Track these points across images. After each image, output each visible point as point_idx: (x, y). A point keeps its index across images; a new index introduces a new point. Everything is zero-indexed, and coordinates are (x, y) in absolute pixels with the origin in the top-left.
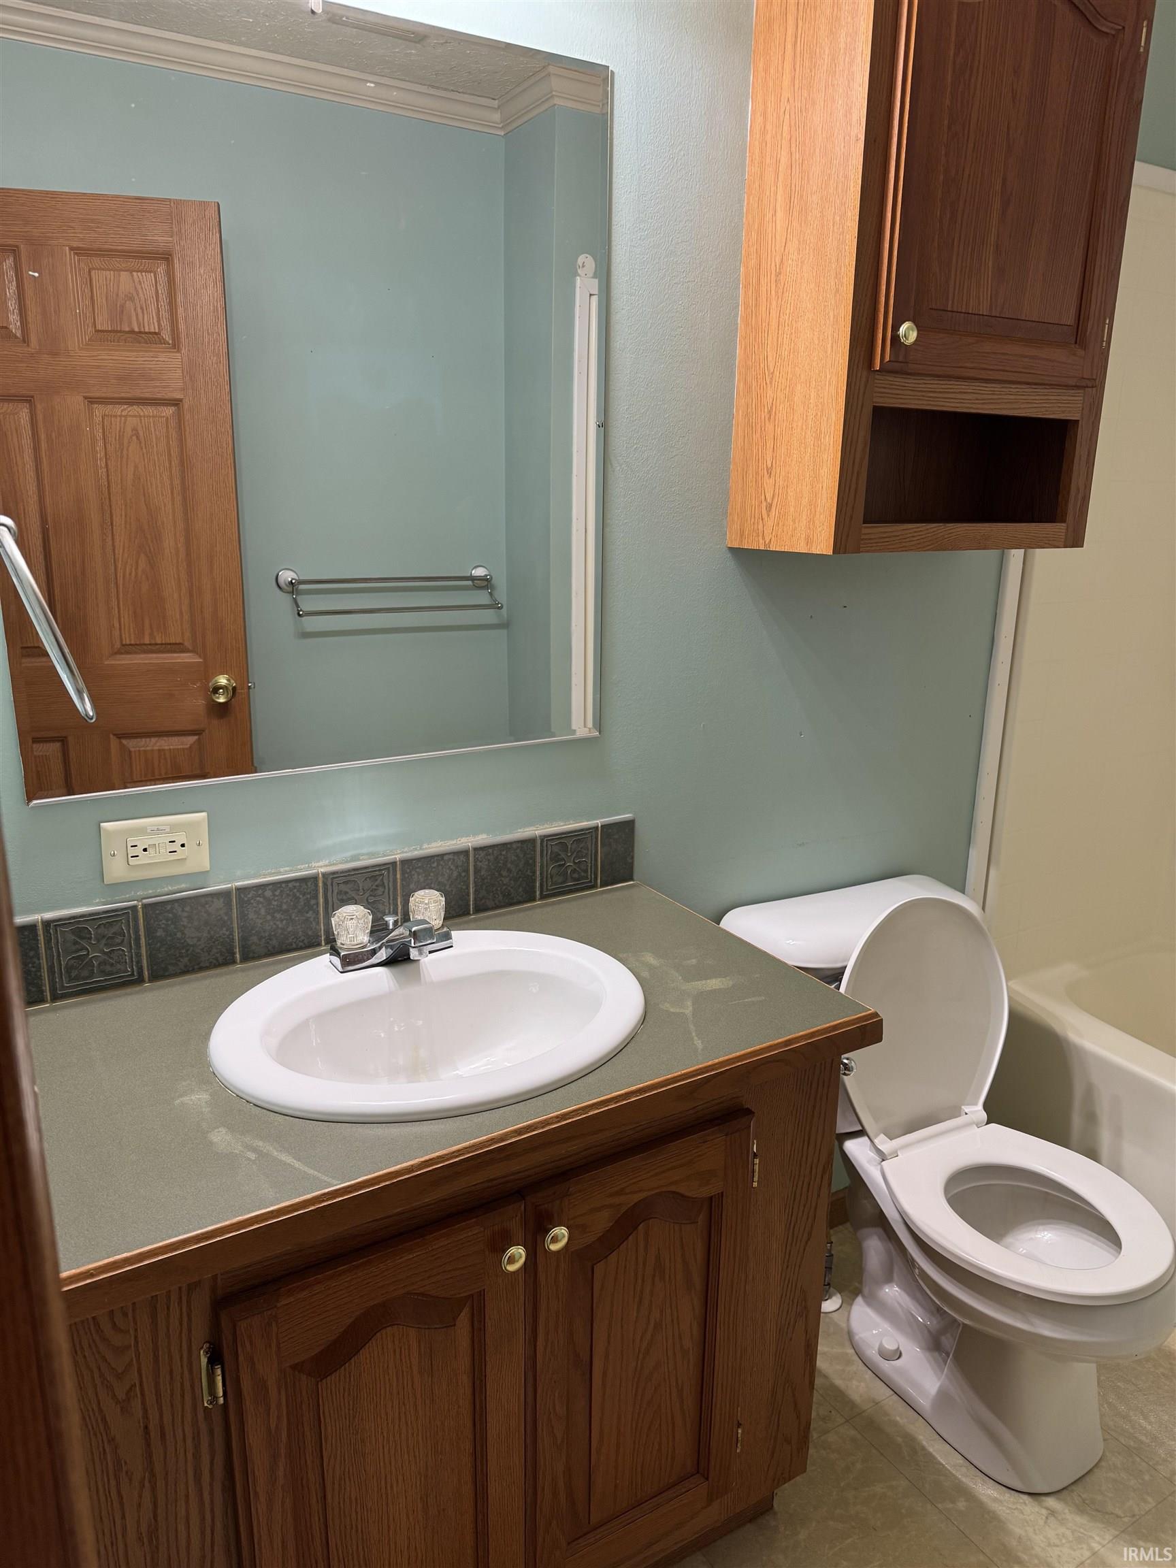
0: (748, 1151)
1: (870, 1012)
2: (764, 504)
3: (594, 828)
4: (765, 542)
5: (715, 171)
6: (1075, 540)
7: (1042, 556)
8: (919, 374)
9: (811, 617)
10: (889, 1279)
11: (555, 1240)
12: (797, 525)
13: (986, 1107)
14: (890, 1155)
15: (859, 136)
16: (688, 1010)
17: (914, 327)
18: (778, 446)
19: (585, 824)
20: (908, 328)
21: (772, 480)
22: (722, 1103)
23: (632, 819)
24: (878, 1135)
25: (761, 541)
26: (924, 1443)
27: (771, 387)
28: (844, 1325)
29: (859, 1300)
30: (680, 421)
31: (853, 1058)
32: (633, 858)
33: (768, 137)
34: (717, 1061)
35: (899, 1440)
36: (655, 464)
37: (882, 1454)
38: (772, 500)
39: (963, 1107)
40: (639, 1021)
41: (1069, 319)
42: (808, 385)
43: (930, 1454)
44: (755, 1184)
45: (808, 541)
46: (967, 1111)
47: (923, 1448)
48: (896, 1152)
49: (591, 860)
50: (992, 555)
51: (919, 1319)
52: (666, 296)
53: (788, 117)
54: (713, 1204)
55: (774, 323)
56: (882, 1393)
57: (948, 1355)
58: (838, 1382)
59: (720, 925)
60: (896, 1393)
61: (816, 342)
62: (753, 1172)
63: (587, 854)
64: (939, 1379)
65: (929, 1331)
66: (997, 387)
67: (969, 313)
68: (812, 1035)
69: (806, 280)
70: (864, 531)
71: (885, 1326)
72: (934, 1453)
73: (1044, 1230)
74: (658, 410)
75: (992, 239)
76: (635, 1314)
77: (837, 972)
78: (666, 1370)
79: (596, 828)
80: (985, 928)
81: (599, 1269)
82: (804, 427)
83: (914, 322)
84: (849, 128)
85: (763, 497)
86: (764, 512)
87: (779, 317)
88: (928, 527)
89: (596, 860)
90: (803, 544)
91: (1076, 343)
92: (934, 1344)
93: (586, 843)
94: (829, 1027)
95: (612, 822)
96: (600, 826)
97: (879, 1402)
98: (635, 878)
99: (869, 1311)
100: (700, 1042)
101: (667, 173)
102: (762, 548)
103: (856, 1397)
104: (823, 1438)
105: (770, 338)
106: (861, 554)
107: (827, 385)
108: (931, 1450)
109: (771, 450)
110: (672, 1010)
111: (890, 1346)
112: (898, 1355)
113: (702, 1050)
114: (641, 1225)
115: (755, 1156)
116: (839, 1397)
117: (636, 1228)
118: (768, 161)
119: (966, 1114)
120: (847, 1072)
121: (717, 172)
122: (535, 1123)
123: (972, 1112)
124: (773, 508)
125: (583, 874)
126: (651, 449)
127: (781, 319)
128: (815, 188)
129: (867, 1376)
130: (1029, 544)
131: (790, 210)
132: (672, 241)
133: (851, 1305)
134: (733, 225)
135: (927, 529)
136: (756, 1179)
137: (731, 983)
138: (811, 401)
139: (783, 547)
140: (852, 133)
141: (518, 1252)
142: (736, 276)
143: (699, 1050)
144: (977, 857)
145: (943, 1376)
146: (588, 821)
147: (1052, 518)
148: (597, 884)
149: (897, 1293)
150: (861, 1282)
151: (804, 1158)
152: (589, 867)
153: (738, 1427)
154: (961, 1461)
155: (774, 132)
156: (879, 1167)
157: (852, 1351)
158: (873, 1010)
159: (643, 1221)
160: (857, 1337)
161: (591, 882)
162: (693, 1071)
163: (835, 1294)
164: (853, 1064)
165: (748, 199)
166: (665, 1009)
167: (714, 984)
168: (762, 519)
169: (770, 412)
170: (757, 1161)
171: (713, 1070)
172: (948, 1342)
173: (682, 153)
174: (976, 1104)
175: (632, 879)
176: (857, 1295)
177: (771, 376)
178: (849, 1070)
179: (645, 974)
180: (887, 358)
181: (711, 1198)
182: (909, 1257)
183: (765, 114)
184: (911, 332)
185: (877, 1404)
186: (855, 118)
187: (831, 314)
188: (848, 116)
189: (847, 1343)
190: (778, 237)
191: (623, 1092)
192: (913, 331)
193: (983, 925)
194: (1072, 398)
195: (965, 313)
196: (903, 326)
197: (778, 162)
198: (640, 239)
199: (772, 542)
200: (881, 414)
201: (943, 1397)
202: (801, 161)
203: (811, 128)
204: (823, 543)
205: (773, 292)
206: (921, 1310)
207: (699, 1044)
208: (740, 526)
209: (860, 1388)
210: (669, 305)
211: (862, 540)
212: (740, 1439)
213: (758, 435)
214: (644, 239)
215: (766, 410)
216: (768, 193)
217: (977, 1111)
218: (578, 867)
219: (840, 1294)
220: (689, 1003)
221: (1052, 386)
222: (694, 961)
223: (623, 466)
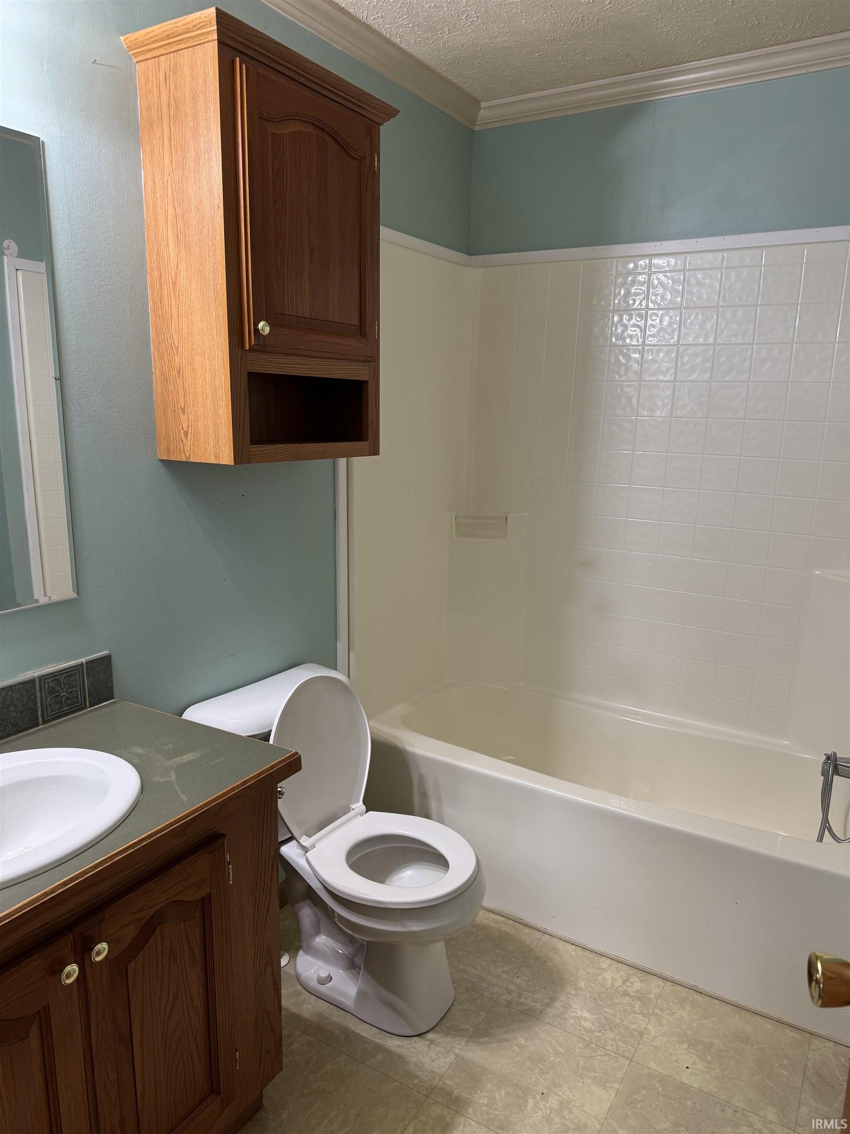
0: (225, 861)
1: (292, 752)
2: (182, 431)
3: (80, 665)
4: (186, 456)
5: (123, 212)
6: (374, 451)
7: (356, 460)
8: (272, 353)
9: (222, 503)
10: (318, 932)
11: (99, 953)
12: (207, 446)
13: (364, 802)
14: (311, 847)
15: (220, 205)
16: (173, 778)
17: (267, 325)
18: (187, 394)
19: (72, 663)
20: (263, 325)
21: (186, 416)
22: (203, 834)
23: (108, 654)
24: (302, 837)
25: (183, 455)
26: (353, 1028)
27: (178, 355)
28: (293, 973)
29: (301, 952)
30: (115, 376)
31: (284, 785)
32: (112, 682)
33: (158, 195)
34: (198, 805)
35: (337, 1032)
36: (101, 405)
37: (328, 1045)
38: (188, 429)
39: (351, 806)
40: (139, 792)
41: (355, 321)
42: (203, 356)
43: (358, 1033)
44: (231, 882)
45: (217, 456)
46: (353, 807)
47: (353, 1032)
48: (314, 844)
49: (80, 688)
50: (328, 462)
51: (340, 951)
52: (97, 293)
53: (170, 185)
54: (205, 904)
55: (175, 316)
56: (322, 1006)
57: (360, 969)
58: (294, 1010)
59: (183, 717)
60: (331, 1004)
61: (206, 329)
62: (229, 874)
63: (76, 685)
64: (357, 985)
65: (347, 957)
66: (319, 361)
67: (298, 317)
68: (259, 774)
69: (194, 289)
70: (252, 450)
71: (319, 963)
72: (360, 1032)
73: (406, 871)
74: (99, 369)
75: (307, 271)
76: (159, 993)
77: (266, 734)
78: (184, 1025)
79: (82, 665)
80: (352, 689)
81: (131, 966)
82: (204, 383)
83: (266, 321)
84: (212, 199)
85: (181, 427)
86: (183, 436)
87: (178, 311)
88: (290, 447)
89: (84, 688)
90: (212, 457)
91: (361, 335)
92: (351, 965)
93: (75, 676)
94: (269, 768)
95: (94, 659)
96: (84, 662)
97: (322, 1013)
98: (115, 696)
99: (308, 958)
100: (184, 796)
101: (89, 212)
102: (184, 460)
103: (306, 1015)
104: (289, 1049)
105: (173, 324)
106: (252, 464)
107: (216, 358)
108: (358, 1031)
109: (183, 396)
110: (161, 781)
111: (324, 974)
112: (329, 978)
113: (187, 801)
114: (158, 928)
115: (229, 863)
116: (297, 1018)
117: (154, 931)
118: (159, 210)
119: (353, 809)
120: (280, 796)
121: (124, 213)
122: (76, 875)
123: (357, 807)
124: (189, 435)
125: (74, 700)
126: (96, 395)
127: (180, 313)
128: (193, 233)
129: (312, 1000)
130: (349, 455)
131: (178, 243)
132: (97, 257)
133: (296, 958)
134: (139, 248)
135: (290, 448)
136: (231, 878)
137: (199, 755)
138: (207, 367)
139: (199, 460)
140: (215, 203)
141: (73, 969)
142: (144, 282)
143: (186, 802)
144: (342, 646)
145: (359, 982)
146: (75, 661)
147: (360, 439)
148: (86, 706)
149: (324, 940)
150: (300, 941)
151: (260, 858)
152: (79, 694)
153: (236, 1052)
154: (375, 1030)
155: (161, 193)
156: (305, 857)
157: (301, 987)
158: (294, 751)
159: (159, 925)
160: (302, 977)
161: (81, 704)
162: (184, 815)
163: (284, 955)
164: (284, 790)
165: (148, 232)
166: (156, 781)
167: (188, 757)
168: (182, 442)
169: (179, 372)
170: (230, 866)
171: (197, 812)
172: (359, 960)
173: (98, 199)
174: (358, 802)
175: (113, 698)
176: (298, 950)
177: (176, 349)
178: (282, 795)
179: (136, 761)
180: (253, 343)
181: (203, 899)
182: (330, 909)
183: (153, 180)
184: (266, 328)
185: (321, 1015)
186: (216, 192)
187: (214, 313)
188: (211, 191)
189: (296, 983)
190: (172, 261)
191: (137, 840)
192: (267, 327)
193: (350, 687)
194: (363, 368)
195: (296, 316)
196: (260, 323)
197: (166, 212)
198: (74, 254)
199: (191, 456)
200: (253, 377)
201: (361, 994)
202: (182, 214)
203: (187, 195)
204: (226, 457)
205: (172, 295)
206: (340, 945)
207: (184, 798)
208: (167, 445)
209: (308, 1008)
210: (100, 299)
211: (252, 455)
212: (238, 1059)
213: (172, 386)
214: (77, 254)
215: (176, 370)
216: (161, 231)
217: (359, 806)
218: (71, 696)
219: (287, 952)
220: (173, 773)
221: (352, 360)
222: (171, 746)
223: (77, 407)
